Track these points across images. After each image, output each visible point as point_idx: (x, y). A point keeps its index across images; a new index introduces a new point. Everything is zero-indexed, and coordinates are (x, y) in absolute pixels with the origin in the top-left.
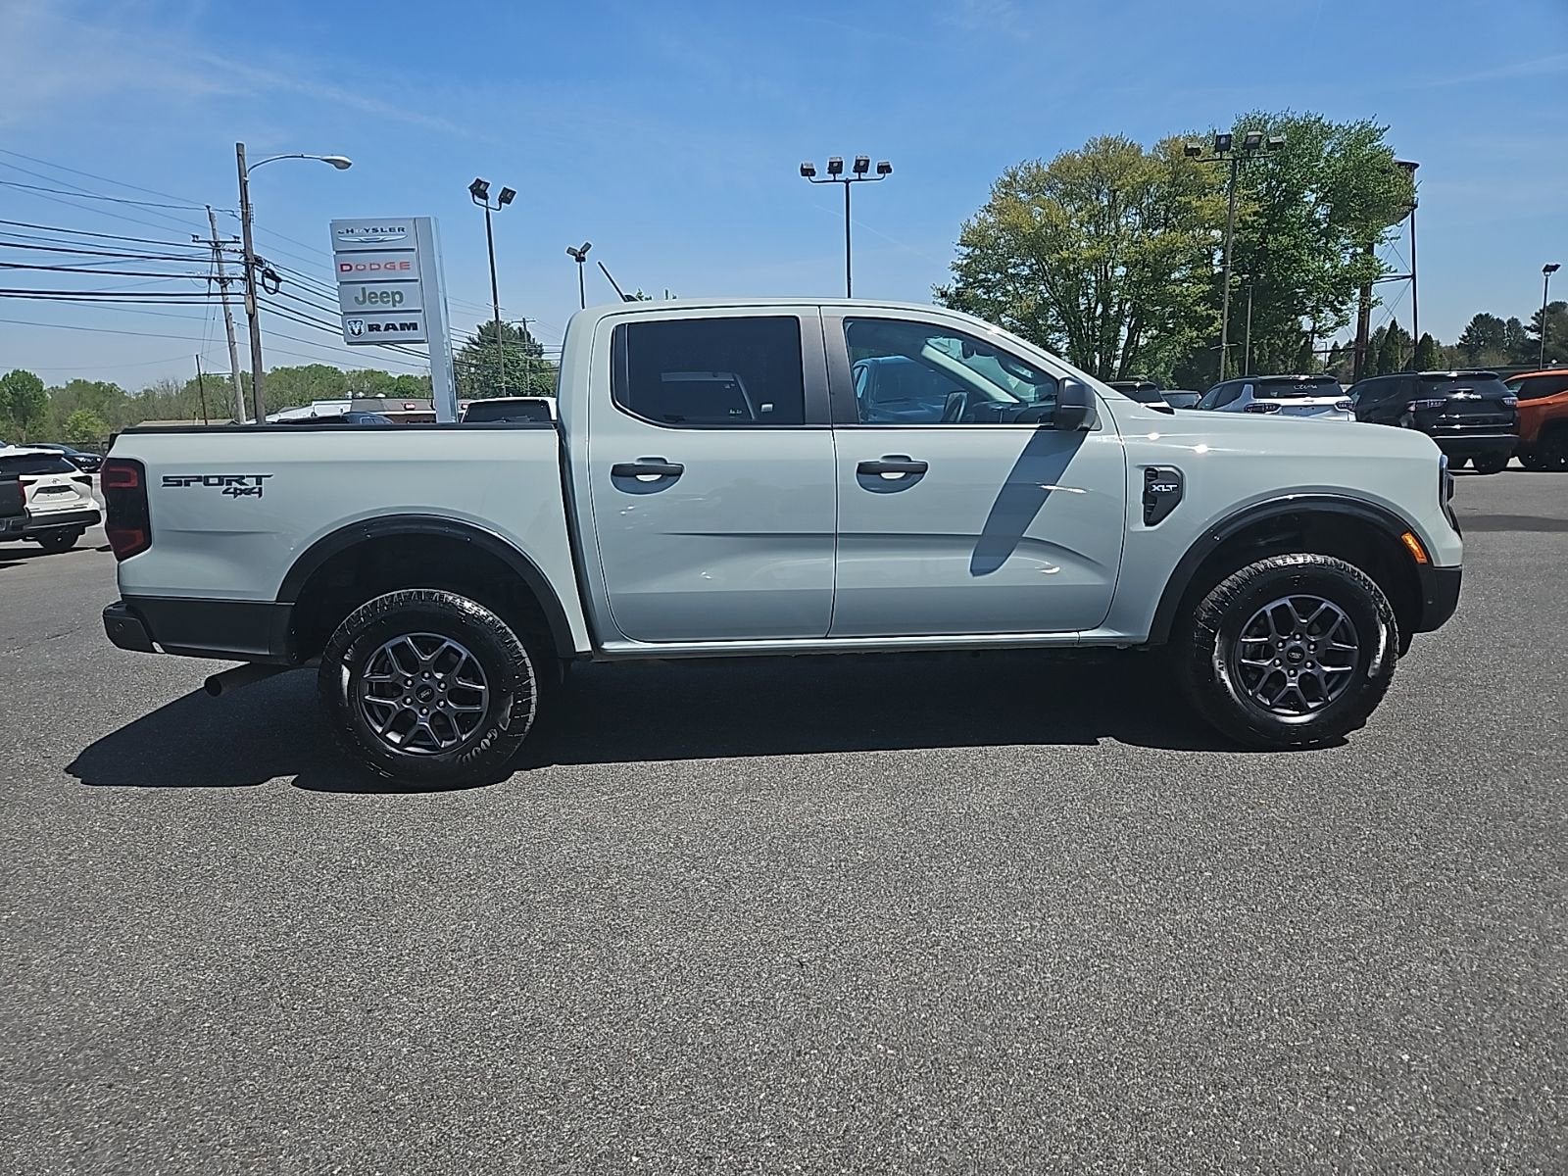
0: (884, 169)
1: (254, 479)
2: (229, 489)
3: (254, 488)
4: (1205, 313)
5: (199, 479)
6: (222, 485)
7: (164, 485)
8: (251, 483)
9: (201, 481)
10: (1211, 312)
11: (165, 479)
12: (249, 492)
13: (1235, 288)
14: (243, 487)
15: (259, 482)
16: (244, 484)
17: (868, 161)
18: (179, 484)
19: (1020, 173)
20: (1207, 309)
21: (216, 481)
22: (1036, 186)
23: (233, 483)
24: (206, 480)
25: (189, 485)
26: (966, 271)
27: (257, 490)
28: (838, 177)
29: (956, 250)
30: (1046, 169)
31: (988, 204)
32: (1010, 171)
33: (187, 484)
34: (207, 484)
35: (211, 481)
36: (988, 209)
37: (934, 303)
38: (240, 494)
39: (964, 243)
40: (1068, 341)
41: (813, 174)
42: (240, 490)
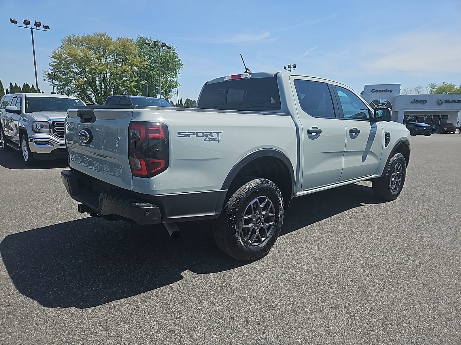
0: (46, 27)
1: (216, 134)
2: (206, 138)
3: (216, 138)
4: (136, 91)
5: (194, 133)
6: (204, 136)
7: (179, 137)
8: (215, 136)
9: (195, 135)
10: (138, 91)
11: (179, 133)
12: (214, 140)
13: (143, 84)
14: (212, 138)
15: (218, 136)
16: (212, 136)
17: (41, 23)
18: (185, 136)
19: (72, 38)
20: (137, 90)
21: (201, 134)
22: (78, 43)
23: (208, 135)
24: (196, 134)
25: (190, 136)
26: (55, 67)
27: (217, 139)
28: (28, 26)
29: (50, 59)
30: (80, 38)
31: (61, 46)
32: (69, 36)
33: (189, 136)
34: (197, 136)
35: (199, 135)
36: (62, 47)
37: (44, 76)
38: (211, 141)
39: (53, 57)
40: (94, 94)
41: (17, 23)
42: (211, 139)
